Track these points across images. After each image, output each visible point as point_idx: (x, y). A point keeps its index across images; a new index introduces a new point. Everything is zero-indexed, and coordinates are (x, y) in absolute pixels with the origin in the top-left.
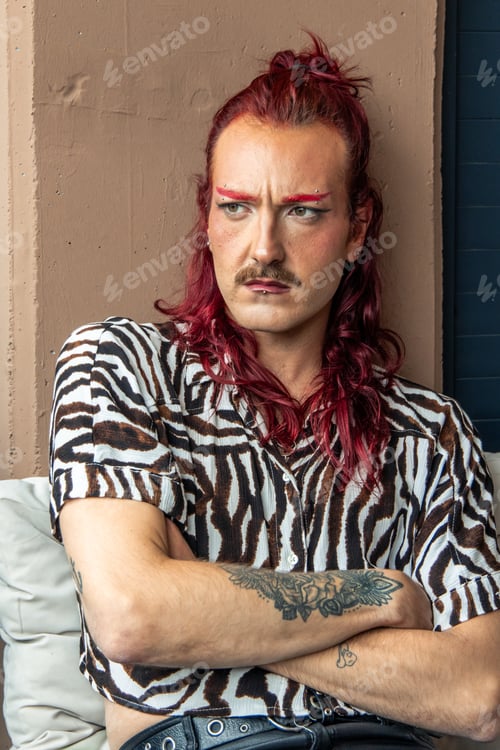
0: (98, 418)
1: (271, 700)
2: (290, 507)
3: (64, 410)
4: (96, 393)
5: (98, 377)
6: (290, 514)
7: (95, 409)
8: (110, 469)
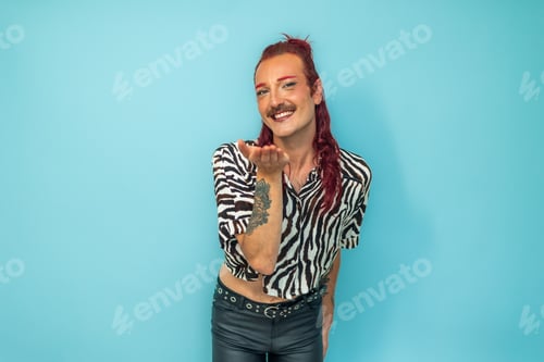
0: (236, 200)
1: (279, 291)
2: (297, 212)
3: (220, 196)
4: (233, 191)
5: (231, 184)
6: (297, 214)
7: (235, 196)
8: (241, 220)
